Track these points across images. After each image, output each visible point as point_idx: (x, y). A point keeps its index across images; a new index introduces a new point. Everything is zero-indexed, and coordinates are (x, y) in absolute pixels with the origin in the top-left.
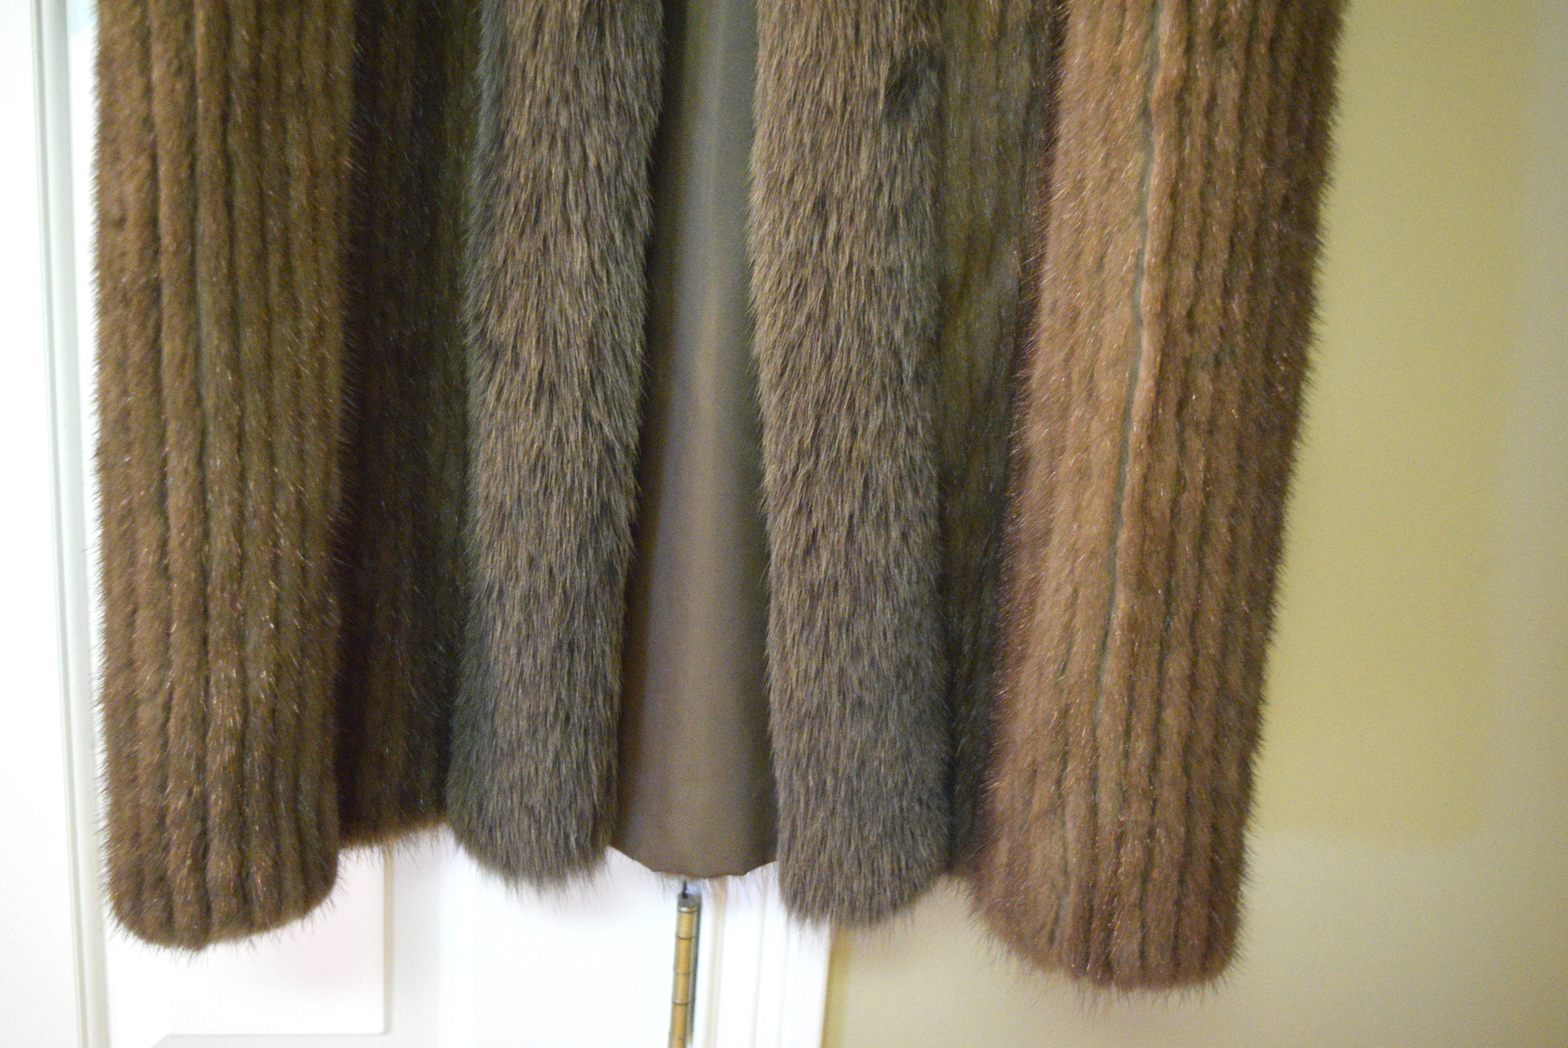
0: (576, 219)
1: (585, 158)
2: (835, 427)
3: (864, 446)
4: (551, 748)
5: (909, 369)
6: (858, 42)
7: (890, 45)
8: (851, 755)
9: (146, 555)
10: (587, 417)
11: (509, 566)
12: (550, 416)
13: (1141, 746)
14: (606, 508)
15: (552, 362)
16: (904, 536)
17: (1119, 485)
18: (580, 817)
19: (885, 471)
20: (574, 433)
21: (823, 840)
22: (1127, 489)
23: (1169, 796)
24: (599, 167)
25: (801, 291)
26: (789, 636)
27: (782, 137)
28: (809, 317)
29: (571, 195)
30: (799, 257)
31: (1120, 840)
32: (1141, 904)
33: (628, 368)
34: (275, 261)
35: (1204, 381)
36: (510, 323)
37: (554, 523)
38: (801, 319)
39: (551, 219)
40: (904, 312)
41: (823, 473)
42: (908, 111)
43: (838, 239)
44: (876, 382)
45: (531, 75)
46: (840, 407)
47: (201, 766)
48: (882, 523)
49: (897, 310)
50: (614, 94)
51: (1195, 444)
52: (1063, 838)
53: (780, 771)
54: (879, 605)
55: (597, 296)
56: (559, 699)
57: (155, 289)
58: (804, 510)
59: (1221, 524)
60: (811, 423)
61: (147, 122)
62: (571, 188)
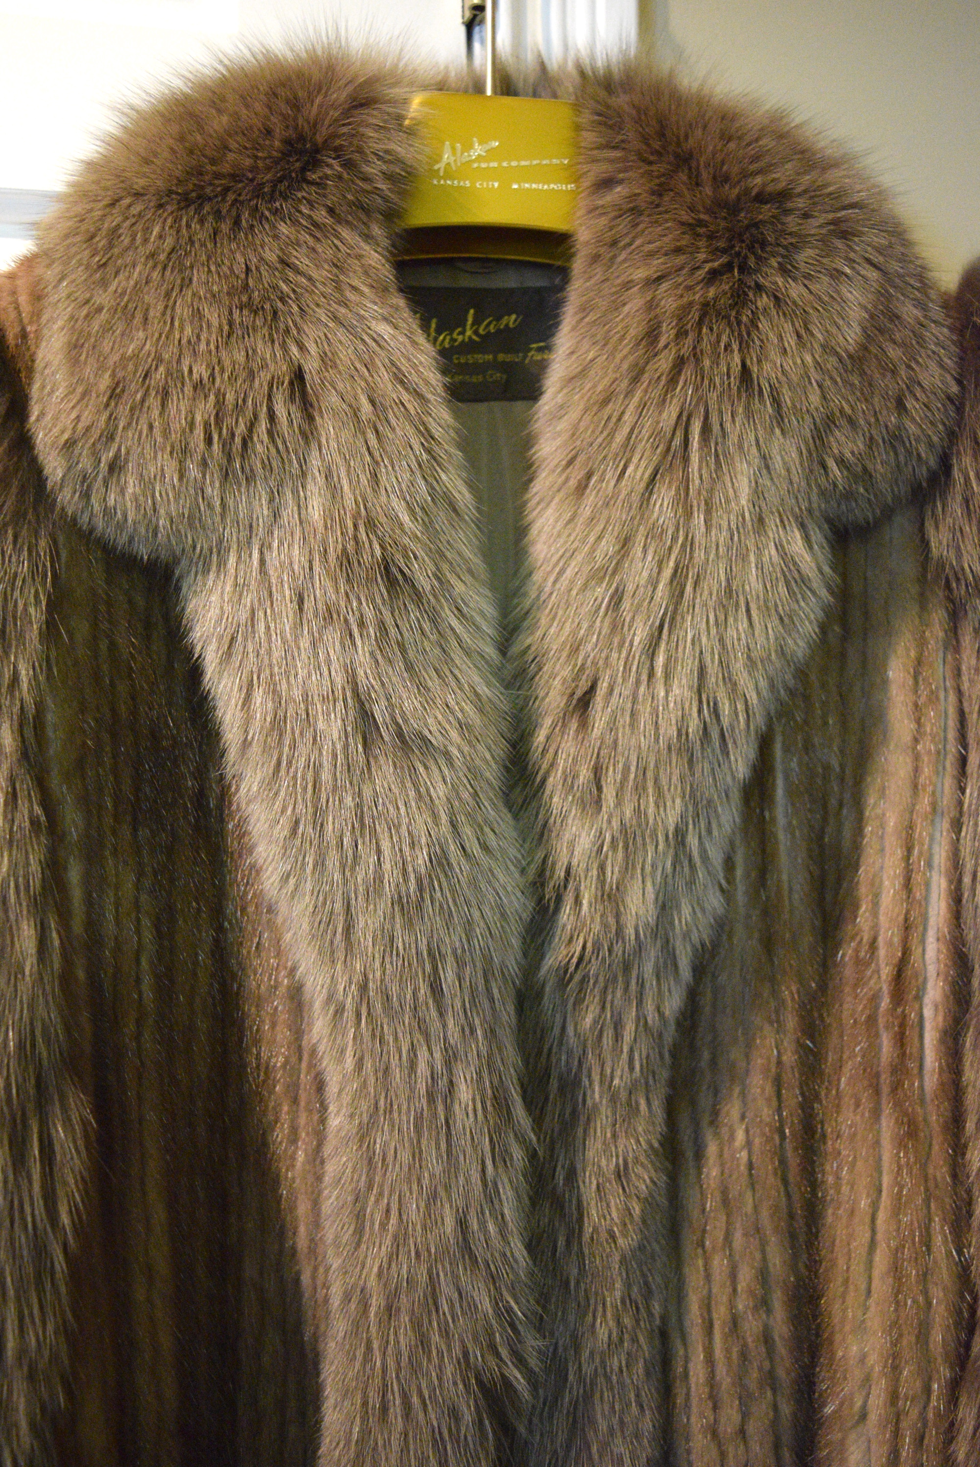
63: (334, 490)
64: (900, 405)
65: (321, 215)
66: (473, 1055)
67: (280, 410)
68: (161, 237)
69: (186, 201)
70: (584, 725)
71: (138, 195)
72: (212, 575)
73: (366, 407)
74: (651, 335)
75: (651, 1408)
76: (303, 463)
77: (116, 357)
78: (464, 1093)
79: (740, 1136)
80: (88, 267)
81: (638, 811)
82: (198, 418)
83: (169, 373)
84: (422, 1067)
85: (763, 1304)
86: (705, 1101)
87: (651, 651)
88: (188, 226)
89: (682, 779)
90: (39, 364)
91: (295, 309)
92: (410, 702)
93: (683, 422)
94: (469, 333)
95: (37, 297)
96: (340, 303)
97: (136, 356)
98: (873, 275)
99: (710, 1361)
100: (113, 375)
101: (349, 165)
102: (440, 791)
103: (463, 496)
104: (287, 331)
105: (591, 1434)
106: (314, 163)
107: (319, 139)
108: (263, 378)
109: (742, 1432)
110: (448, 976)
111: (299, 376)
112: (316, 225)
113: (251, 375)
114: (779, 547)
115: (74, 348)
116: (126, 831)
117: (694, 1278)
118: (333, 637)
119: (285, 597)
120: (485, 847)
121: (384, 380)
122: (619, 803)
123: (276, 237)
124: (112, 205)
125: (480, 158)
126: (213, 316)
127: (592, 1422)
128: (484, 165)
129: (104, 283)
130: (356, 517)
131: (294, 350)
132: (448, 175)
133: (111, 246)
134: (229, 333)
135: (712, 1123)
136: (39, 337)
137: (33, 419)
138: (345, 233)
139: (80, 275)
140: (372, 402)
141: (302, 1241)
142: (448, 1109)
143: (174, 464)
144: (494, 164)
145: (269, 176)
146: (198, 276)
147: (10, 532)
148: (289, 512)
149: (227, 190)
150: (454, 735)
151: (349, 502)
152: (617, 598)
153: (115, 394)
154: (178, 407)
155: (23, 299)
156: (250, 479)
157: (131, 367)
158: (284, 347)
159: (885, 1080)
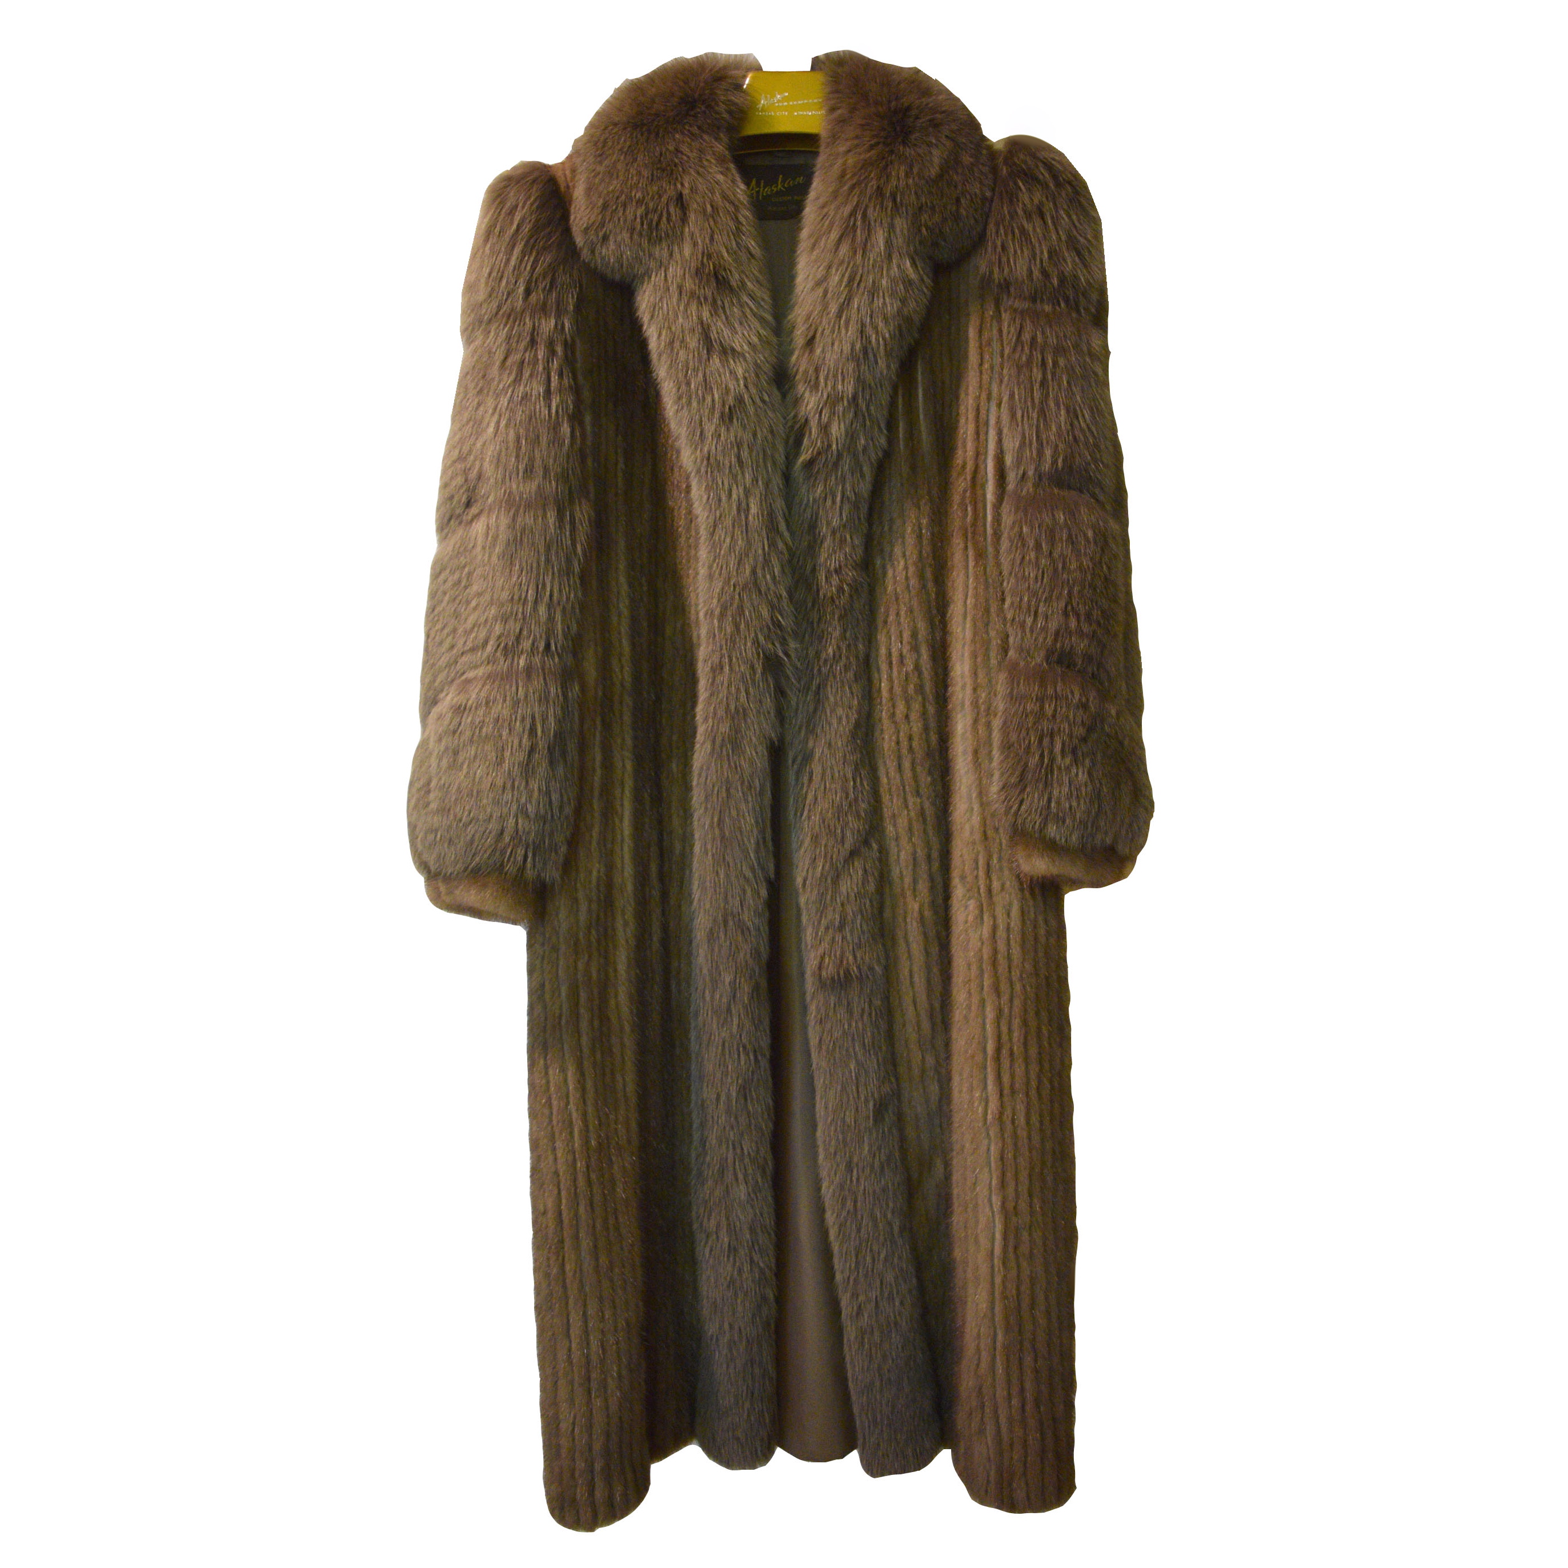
0: (740, 1176)
1: (742, 1149)
2: (865, 1259)
3: (880, 1266)
4: (746, 1409)
5: (896, 1229)
6: (859, 1097)
7: (873, 1095)
8: (887, 1405)
9: (562, 1355)
10: (752, 1261)
11: (720, 1328)
12: (735, 1262)
13: (1015, 1402)
14: (764, 1298)
15: (734, 1237)
16: (902, 1303)
17: (992, 1284)
18: (762, 1440)
19: (890, 1277)
20: (746, 1268)
21: (878, 1445)
22: (997, 1287)
23: (1032, 1423)
24: (749, 1154)
25: (844, 1199)
26: (854, 1350)
27: (829, 1136)
28: (848, 1212)
29: (737, 1166)
30: (842, 1187)
31: (1011, 1445)
32: (1025, 1474)
33: (769, 1234)
34: (612, 1221)
35: (1025, 1235)
36: (713, 1223)
37: (740, 1308)
38: (844, 1213)
39: (729, 1177)
40: (891, 1205)
41: (862, 1279)
42: (884, 1119)
43: (858, 1179)
44: (882, 1238)
45: (716, 1118)
46: (866, 1251)
47: (590, 1449)
48: (891, 1298)
49: (887, 1205)
50: (753, 1121)
51: (1024, 1264)
52: (987, 1443)
53: (856, 1410)
54: (893, 1336)
55: (752, 1207)
56: (748, 1386)
57: (562, 1241)
58: (855, 1295)
59: (1041, 1297)
60: (854, 1259)
61: (556, 1173)
62: (737, 1163)
63: (695, 244)
64: (958, 200)
65: (695, 130)
66: (757, 492)
67: (672, 210)
68: (625, 141)
69: (635, 126)
70: (812, 351)
71: (615, 125)
72: (646, 283)
73: (709, 208)
74: (843, 175)
75: (857, 696)
76: (682, 233)
77: (605, 192)
78: (754, 509)
79: (902, 563)
80: (595, 156)
81: (834, 387)
82: (638, 215)
83: (626, 196)
84: (734, 496)
85: (915, 648)
86: (887, 549)
87: (839, 316)
88: (636, 137)
89: (854, 371)
90: (574, 197)
91: (681, 169)
92: (726, 333)
93: (853, 214)
94: (779, 186)
95: (574, 171)
96: (702, 167)
97: (613, 191)
98: (948, 143)
99: (890, 679)
100: (604, 198)
101: (709, 107)
102: (740, 372)
103: (756, 251)
104: (677, 179)
105: (826, 705)
106: (693, 108)
107: (696, 96)
108: (664, 199)
109: (907, 717)
110: (745, 454)
111: (680, 196)
112: (693, 134)
113: (660, 197)
114: (899, 266)
115: (589, 190)
116: (611, 405)
117: (882, 638)
118: (694, 307)
119: (674, 288)
120: (763, 401)
121: (718, 198)
122: (826, 385)
123: (674, 140)
124: (605, 129)
125: (779, 101)
126: (646, 173)
127: (827, 698)
128: (781, 104)
129: (601, 163)
130: (703, 253)
131: (679, 186)
132: (763, 110)
133: (604, 147)
134: (652, 180)
135: (890, 560)
136: (574, 187)
137: (571, 221)
138: (706, 137)
139: (591, 159)
140: (712, 206)
141: (693, 617)
142: (747, 518)
143: (629, 235)
144: (786, 104)
145: (671, 114)
146: (640, 157)
147: (562, 267)
148: (677, 255)
149: (654, 120)
150: (746, 347)
151: (700, 247)
152: (826, 292)
153: (605, 206)
154: (630, 211)
155: (568, 172)
156: (661, 240)
157: (611, 196)
158: (675, 184)
159: (970, 530)
